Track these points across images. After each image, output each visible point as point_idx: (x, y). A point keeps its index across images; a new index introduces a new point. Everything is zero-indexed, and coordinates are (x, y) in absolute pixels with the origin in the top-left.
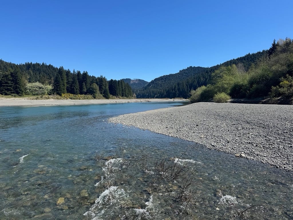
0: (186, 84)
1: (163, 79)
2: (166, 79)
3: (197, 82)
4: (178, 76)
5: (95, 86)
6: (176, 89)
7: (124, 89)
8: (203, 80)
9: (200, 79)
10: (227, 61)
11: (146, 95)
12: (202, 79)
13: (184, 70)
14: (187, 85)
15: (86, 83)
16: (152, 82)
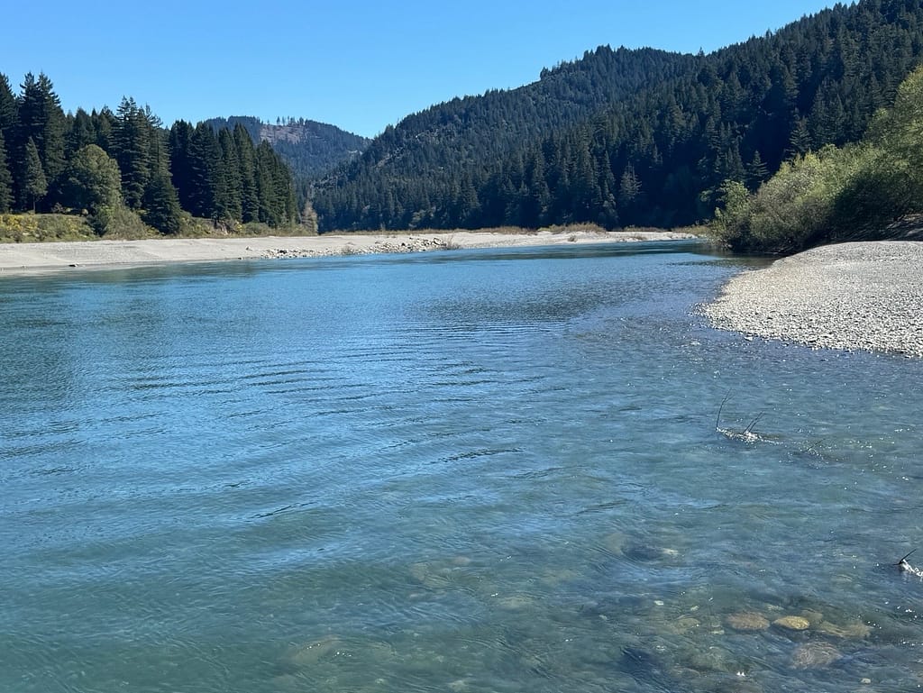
0: (591, 146)
1: (451, 119)
2: (466, 117)
3: (656, 135)
4: (532, 102)
5: (99, 161)
6: (538, 172)
7: (251, 177)
8: (683, 123)
9: (672, 121)
10: (804, 19)
11: (359, 211)
12: (680, 118)
13: (565, 68)
14: (595, 153)
15: (42, 147)
16: (390, 137)
